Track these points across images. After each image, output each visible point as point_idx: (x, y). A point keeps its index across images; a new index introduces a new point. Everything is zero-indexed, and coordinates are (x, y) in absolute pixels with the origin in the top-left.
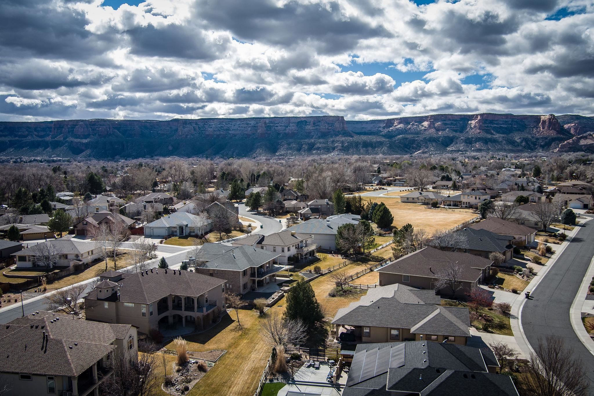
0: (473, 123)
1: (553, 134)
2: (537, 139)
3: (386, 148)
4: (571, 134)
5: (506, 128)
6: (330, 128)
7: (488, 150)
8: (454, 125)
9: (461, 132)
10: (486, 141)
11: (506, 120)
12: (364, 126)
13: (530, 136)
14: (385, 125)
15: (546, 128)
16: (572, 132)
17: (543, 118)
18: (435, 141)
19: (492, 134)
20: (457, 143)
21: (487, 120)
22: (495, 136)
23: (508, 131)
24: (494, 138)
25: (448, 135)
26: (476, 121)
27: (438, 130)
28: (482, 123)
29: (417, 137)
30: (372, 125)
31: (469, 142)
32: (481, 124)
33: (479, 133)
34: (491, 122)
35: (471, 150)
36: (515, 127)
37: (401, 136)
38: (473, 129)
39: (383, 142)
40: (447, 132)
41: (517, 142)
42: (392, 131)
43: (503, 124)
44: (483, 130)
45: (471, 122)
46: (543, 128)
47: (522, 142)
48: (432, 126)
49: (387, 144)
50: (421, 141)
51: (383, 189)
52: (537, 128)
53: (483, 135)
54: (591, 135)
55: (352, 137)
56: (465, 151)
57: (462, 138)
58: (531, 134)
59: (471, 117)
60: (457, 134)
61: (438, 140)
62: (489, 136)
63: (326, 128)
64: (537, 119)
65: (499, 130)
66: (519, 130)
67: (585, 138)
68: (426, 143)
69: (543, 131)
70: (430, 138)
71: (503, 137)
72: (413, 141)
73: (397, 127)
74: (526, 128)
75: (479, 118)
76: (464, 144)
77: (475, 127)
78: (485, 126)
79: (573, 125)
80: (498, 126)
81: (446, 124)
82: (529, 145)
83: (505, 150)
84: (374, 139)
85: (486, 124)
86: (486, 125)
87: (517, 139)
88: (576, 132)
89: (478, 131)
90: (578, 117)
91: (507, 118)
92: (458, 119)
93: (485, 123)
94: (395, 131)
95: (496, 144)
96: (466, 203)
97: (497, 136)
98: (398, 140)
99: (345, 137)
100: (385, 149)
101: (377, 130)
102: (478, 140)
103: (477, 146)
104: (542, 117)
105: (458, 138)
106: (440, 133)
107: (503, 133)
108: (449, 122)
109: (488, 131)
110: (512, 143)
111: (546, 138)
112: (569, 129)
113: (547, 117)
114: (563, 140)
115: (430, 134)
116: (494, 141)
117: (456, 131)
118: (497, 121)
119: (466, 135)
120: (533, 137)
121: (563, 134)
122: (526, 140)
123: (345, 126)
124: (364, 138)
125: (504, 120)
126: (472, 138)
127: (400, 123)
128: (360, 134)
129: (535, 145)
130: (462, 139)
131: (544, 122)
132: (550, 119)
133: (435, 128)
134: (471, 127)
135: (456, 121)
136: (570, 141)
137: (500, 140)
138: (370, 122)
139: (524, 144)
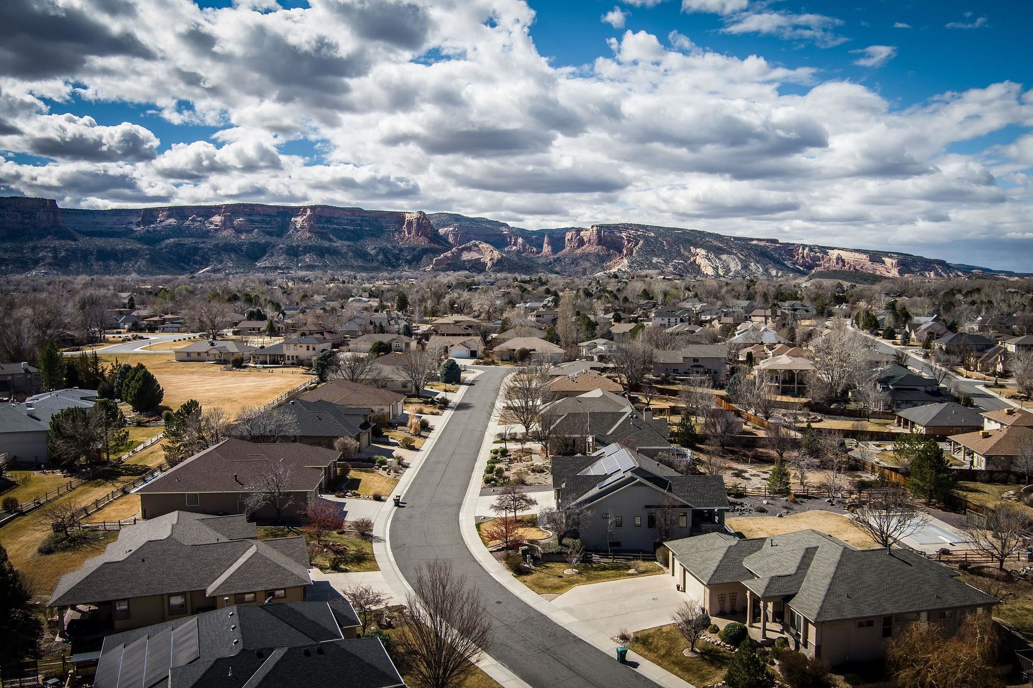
0: (299, 220)
1: (423, 242)
2: (401, 250)
3: (144, 262)
4: (449, 243)
5: (353, 231)
6: (27, 221)
7: (325, 267)
8: (267, 224)
9: (279, 236)
10: (321, 252)
11: (352, 218)
12: (98, 219)
13: (389, 246)
14: (140, 219)
15: (413, 232)
16: (451, 239)
17: (408, 217)
18: (236, 252)
19: (330, 240)
20: (272, 255)
21: (321, 217)
22: (335, 245)
23: (355, 236)
24: (333, 246)
25: (257, 240)
26: (305, 217)
27: (239, 231)
28: (314, 221)
29: (203, 243)
30: (115, 219)
31: (293, 253)
32: (312, 223)
33: (309, 238)
34: (329, 220)
35: (297, 266)
36: (366, 230)
37: (172, 240)
38: (299, 231)
39: (138, 252)
40: (256, 236)
41: (370, 254)
42: (154, 231)
43: (348, 224)
44: (315, 233)
45: (296, 219)
46: (409, 233)
47: (377, 254)
48: (228, 223)
49: (147, 255)
50: (210, 249)
51: (142, 338)
52: (400, 232)
53: (316, 241)
54: (476, 246)
55: (75, 240)
56: (287, 268)
57: (281, 246)
58: (391, 242)
59: (296, 211)
60: (273, 240)
61: (240, 249)
62: (326, 244)
63: (19, 220)
64: (398, 218)
65: (341, 234)
66: (373, 235)
67: (469, 249)
68: (219, 254)
69: (409, 239)
70: (226, 245)
71: (349, 246)
72: (195, 250)
73: (163, 224)
74: (385, 231)
75: (309, 212)
76: (284, 256)
77: (302, 227)
78: (319, 227)
79: (452, 229)
80: (341, 227)
81: (252, 221)
82: (389, 260)
83: (352, 268)
84: (120, 244)
85: (321, 223)
86: (321, 225)
87: (371, 249)
88: (455, 239)
89: (308, 235)
90: (457, 218)
91: (353, 215)
92: (272, 214)
93: (318, 222)
94: (161, 231)
95: (337, 258)
96: (293, 357)
97: (338, 244)
98: (165, 248)
99: (59, 239)
100: (142, 263)
101: (126, 228)
102: (308, 249)
103: (307, 260)
104: (407, 215)
105: (274, 246)
106: (243, 237)
107: (348, 239)
108: (257, 218)
109: (323, 236)
110: (362, 255)
111: (414, 249)
112: (447, 235)
113: (415, 215)
114: (437, 252)
115: (225, 238)
116: (334, 252)
117: (270, 234)
118: (337, 218)
119: (288, 242)
120: (394, 247)
121: (438, 243)
122: (383, 251)
123: (60, 218)
124: (100, 242)
125: (349, 218)
126: (298, 246)
127: (169, 217)
128: (91, 234)
129: (398, 259)
130: (281, 248)
131: (410, 223)
132: (418, 219)
133: (234, 227)
134: (296, 228)
135: (270, 216)
136: (449, 254)
137: (345, 251)
138: (111, 213)
139: (381, 257)
